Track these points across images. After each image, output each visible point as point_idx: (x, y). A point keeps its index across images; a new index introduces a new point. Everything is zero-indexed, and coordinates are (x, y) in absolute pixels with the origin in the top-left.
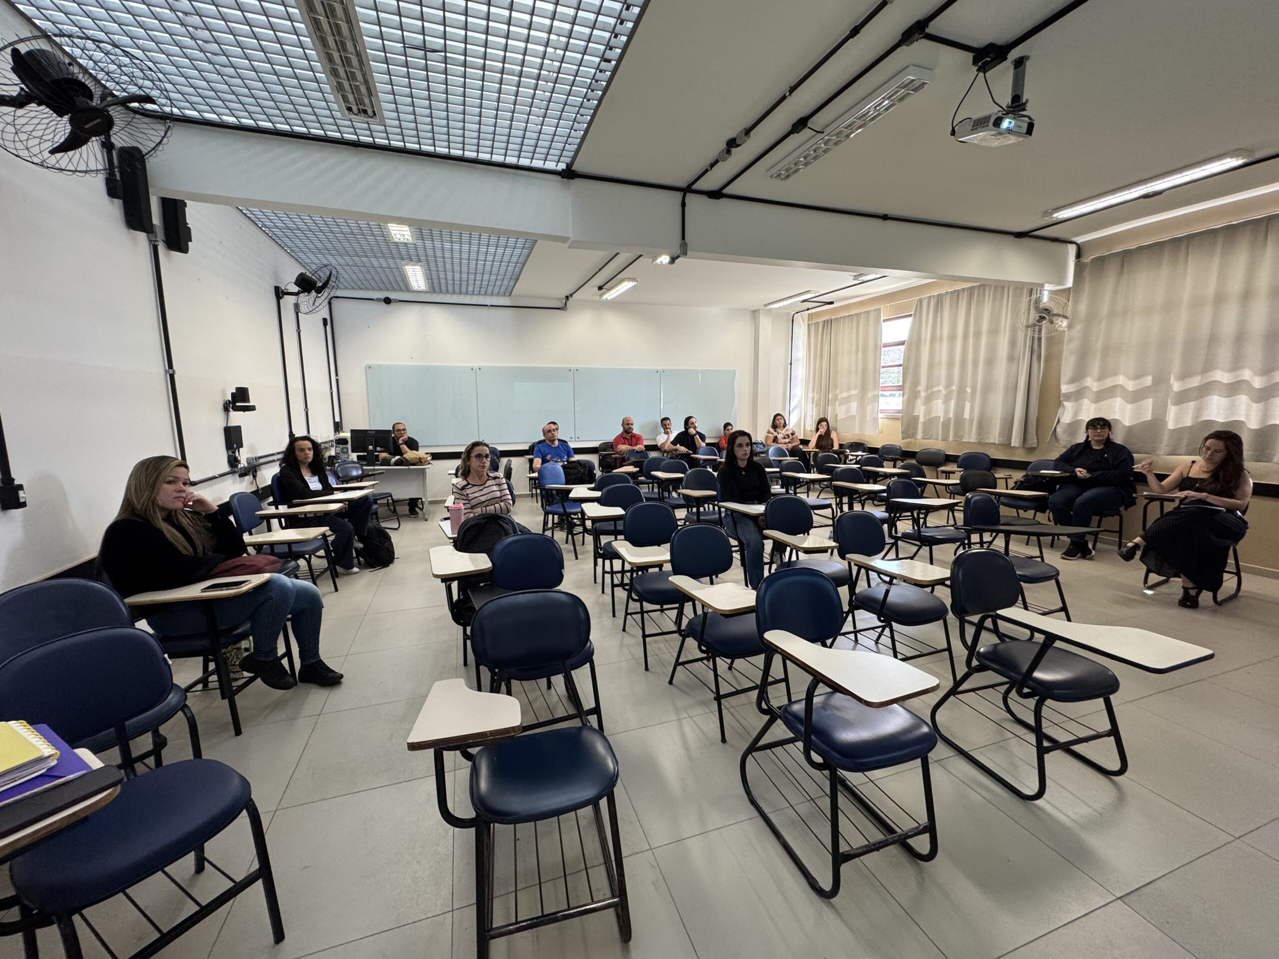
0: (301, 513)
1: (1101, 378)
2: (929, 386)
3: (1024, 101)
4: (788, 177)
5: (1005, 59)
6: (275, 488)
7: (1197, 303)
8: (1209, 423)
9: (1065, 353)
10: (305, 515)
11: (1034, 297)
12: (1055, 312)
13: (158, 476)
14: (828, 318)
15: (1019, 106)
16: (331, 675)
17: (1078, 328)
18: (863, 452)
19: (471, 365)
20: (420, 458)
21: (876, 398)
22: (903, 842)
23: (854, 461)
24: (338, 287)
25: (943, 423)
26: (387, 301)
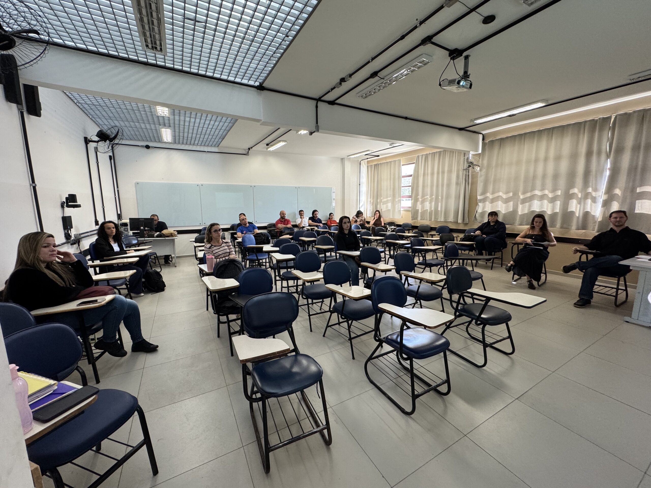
0: (115, 264)
1: (493, 193)
2: (423, 196)
3: (469, 74)
4: (366, 97)
5: (462, 56)
6: (92, 250)
7: (528, 162)
8: (533, 212)
9: (479, 182)
10: (118, 265)
11: (466, 157)
12: (475, 163)
13: (37, 245)
14: (377, 163)
15: (467, 76)
16: (152, 346)
17: (484, 170)
18: (394, 226)
19: (197, 183)
20: (171, 233)
21: (400, 201)
22: (435, 389)
23: (391, 231)
24: (123, 139)
25: (429, 212)
26: (148, 147)
